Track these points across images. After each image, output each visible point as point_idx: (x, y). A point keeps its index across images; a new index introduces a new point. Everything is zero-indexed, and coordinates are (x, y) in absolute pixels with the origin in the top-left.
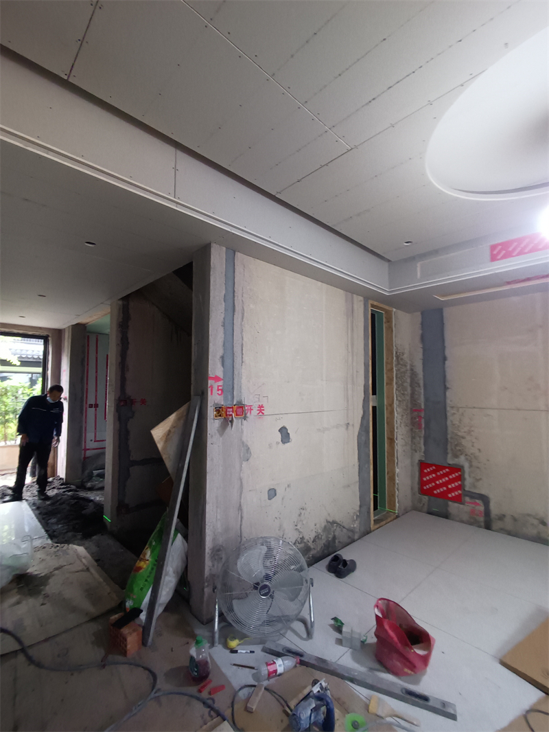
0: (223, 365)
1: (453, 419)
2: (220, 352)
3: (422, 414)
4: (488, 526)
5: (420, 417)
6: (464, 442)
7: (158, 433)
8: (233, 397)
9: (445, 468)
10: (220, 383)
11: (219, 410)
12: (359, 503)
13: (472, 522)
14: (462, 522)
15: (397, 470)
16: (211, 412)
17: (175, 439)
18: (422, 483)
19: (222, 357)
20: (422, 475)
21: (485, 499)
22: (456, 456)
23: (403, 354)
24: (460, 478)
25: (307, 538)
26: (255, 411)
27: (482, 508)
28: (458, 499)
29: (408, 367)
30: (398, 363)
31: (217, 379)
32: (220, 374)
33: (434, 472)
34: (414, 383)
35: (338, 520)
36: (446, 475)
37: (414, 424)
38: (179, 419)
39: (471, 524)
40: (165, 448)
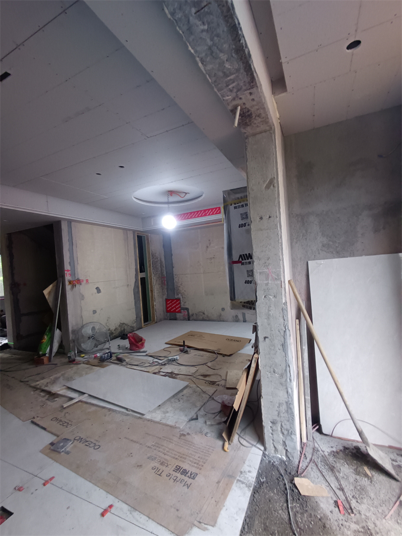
0: (70, 265)
1: (176, 280)
2: (69, 261)
3: (165, 279)
4: (189, 320)
5: (164, 280)
6: (180, 288)
7: (46, 292)
8: (75, 277)
9: (174, 300)
10: (70, 272)
11: (70, 282)
12: (135, 317)
13: (184, 319)
14: (181, 320)
15: (155, 303)
16: (67, 283)
17: (53, 294)
18: (167, 308)
19: (70, 263)
20: (167, 304)
21: (187, 309)
22: (178, 295)
23: (156, 254)
24: (180, 303)
25: (111, 329)
26: (85, 282)
27: (187, 313)
28: (179, 312)
29: (159, 259)
30: (153, 258)
31: (68, 271)
32: (69, 269)
33: (171, 302)
34: (161, 266)
35: (126, 323)
36: (175, 303)
37: (162, 284)
38: (53, 286)
39: (184, 320)
40: (48, 298)
